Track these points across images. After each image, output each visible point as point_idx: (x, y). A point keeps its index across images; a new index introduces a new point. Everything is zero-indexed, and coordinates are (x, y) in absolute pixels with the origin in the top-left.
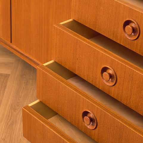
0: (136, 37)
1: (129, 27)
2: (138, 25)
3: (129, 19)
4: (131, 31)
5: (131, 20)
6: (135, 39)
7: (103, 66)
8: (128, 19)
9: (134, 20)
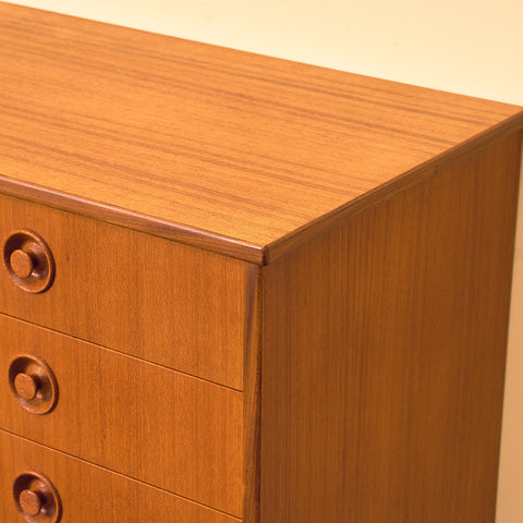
0: (47, 283)
1: (20, 256)
2: (45, 243)
3: (18, 231)
4: (28, 264)
5: (23, 232)
6: (43, 288)
7: (14, 358)
8: (13, 232)
9: (31, 231)
